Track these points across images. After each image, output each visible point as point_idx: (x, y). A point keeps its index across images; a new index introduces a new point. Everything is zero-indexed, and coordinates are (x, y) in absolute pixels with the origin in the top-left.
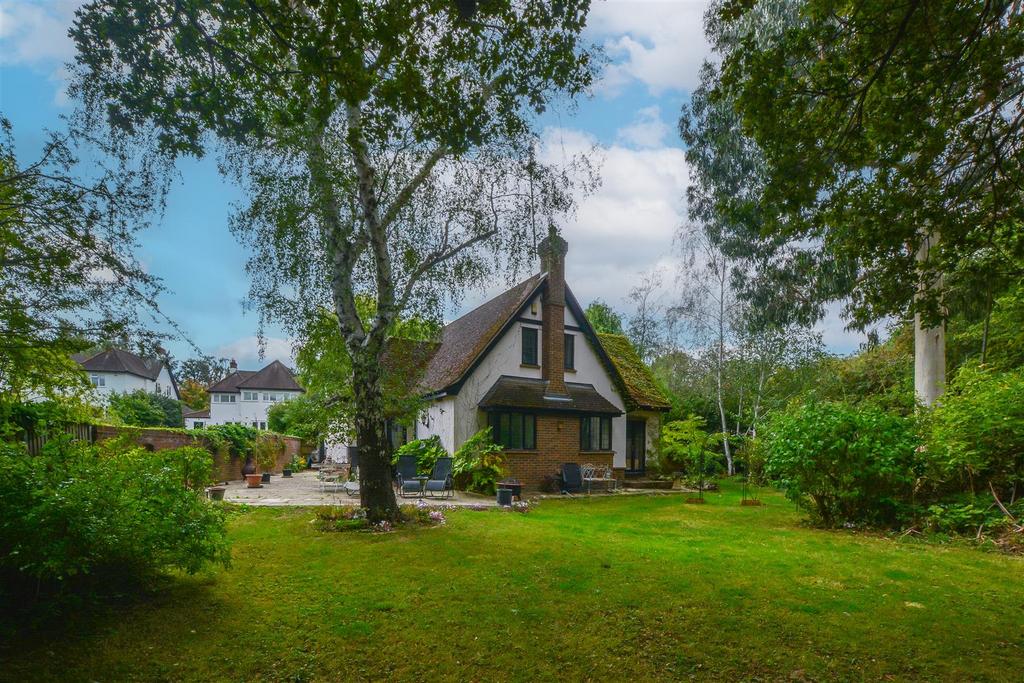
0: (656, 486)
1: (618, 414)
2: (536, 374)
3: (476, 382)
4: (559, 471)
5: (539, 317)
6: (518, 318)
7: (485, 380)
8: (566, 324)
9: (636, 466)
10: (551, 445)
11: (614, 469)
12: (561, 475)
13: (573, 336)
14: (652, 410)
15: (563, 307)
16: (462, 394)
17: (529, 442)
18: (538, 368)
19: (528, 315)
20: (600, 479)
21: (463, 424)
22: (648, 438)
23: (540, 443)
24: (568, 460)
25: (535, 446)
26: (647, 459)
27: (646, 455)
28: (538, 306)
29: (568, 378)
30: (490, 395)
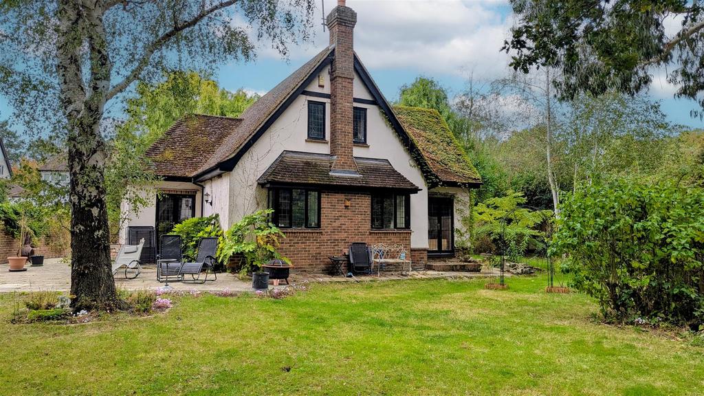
0: (463, 269)
1: (416, 190)
2: (324, 149)
3: (255, 158)
4: (346, 251)
5: (327, 90)
6: (302, 90)
7: (266, 155)
8: (355, 96)
9: (444, 248)
10: (337, 224)
11: (413, 250)
12: (348, 257)
13: (366, 109)
14: (460, 186)
15: (352, 79)
16: (238, 170)
17: (313, 219)
18: (327, 143)
19: (314, 88)
20: (391, 261)
21: (240, 201)
22: (457, 216)
23: (324, 222)
24: (358, 239)
25: (319, 225)
26: (456, 239)
27: (456, 235)
28: (325, 78)
29: (358, 152)
30: (270, 171)
